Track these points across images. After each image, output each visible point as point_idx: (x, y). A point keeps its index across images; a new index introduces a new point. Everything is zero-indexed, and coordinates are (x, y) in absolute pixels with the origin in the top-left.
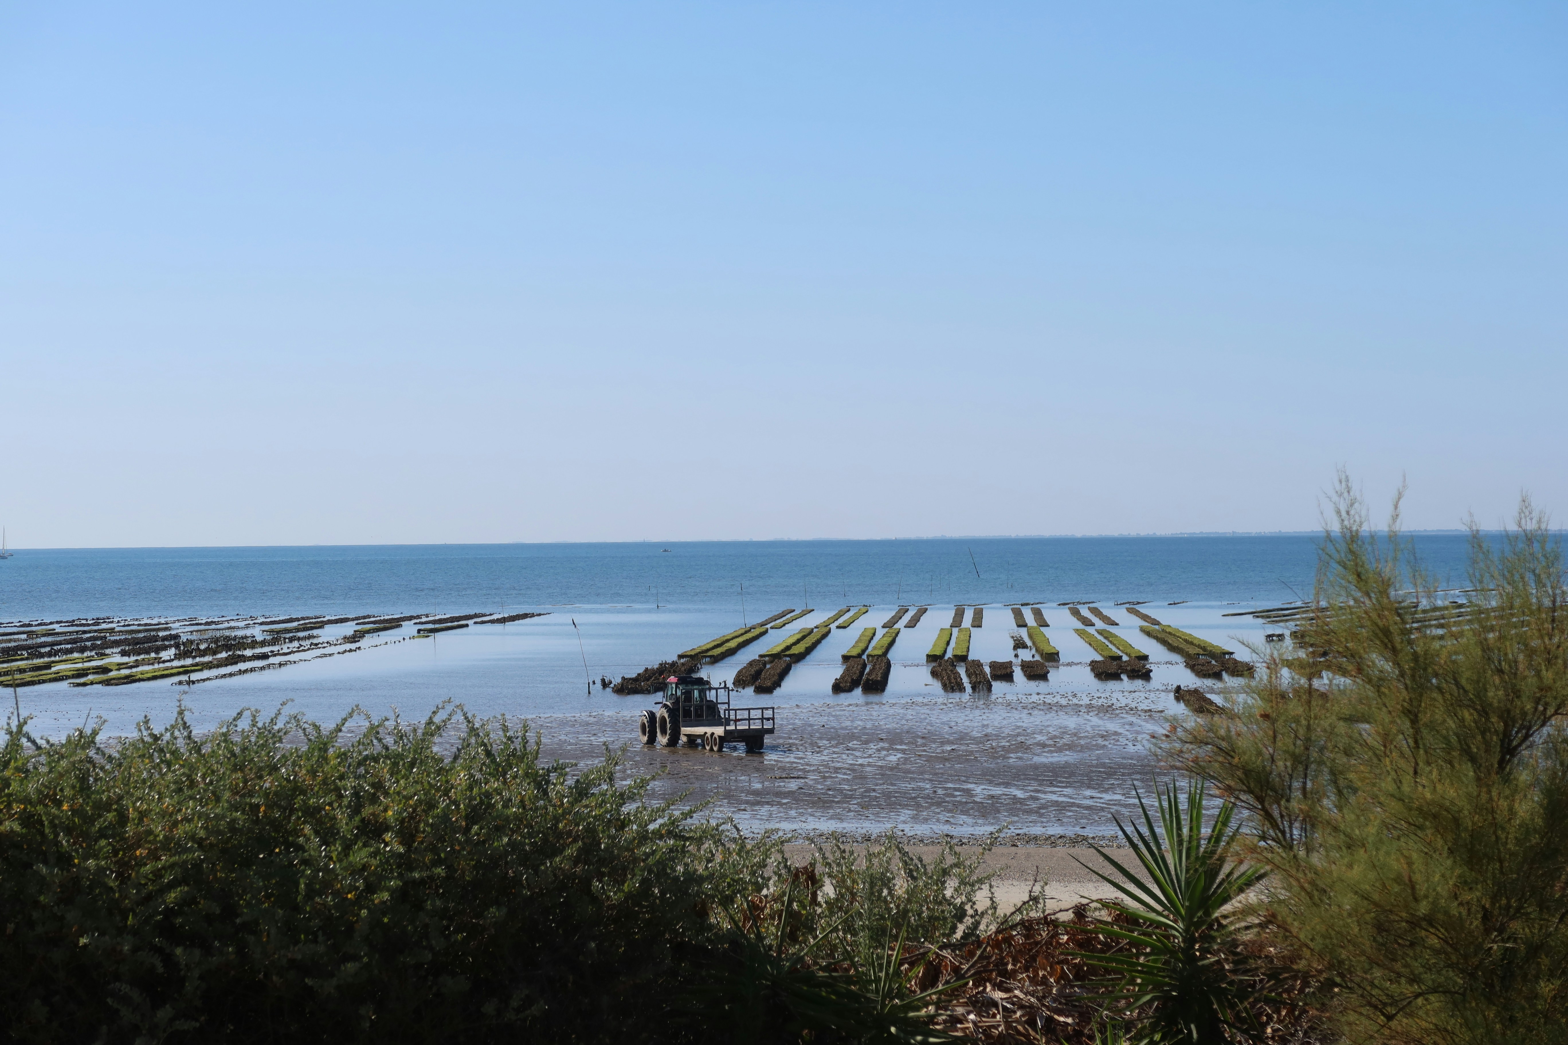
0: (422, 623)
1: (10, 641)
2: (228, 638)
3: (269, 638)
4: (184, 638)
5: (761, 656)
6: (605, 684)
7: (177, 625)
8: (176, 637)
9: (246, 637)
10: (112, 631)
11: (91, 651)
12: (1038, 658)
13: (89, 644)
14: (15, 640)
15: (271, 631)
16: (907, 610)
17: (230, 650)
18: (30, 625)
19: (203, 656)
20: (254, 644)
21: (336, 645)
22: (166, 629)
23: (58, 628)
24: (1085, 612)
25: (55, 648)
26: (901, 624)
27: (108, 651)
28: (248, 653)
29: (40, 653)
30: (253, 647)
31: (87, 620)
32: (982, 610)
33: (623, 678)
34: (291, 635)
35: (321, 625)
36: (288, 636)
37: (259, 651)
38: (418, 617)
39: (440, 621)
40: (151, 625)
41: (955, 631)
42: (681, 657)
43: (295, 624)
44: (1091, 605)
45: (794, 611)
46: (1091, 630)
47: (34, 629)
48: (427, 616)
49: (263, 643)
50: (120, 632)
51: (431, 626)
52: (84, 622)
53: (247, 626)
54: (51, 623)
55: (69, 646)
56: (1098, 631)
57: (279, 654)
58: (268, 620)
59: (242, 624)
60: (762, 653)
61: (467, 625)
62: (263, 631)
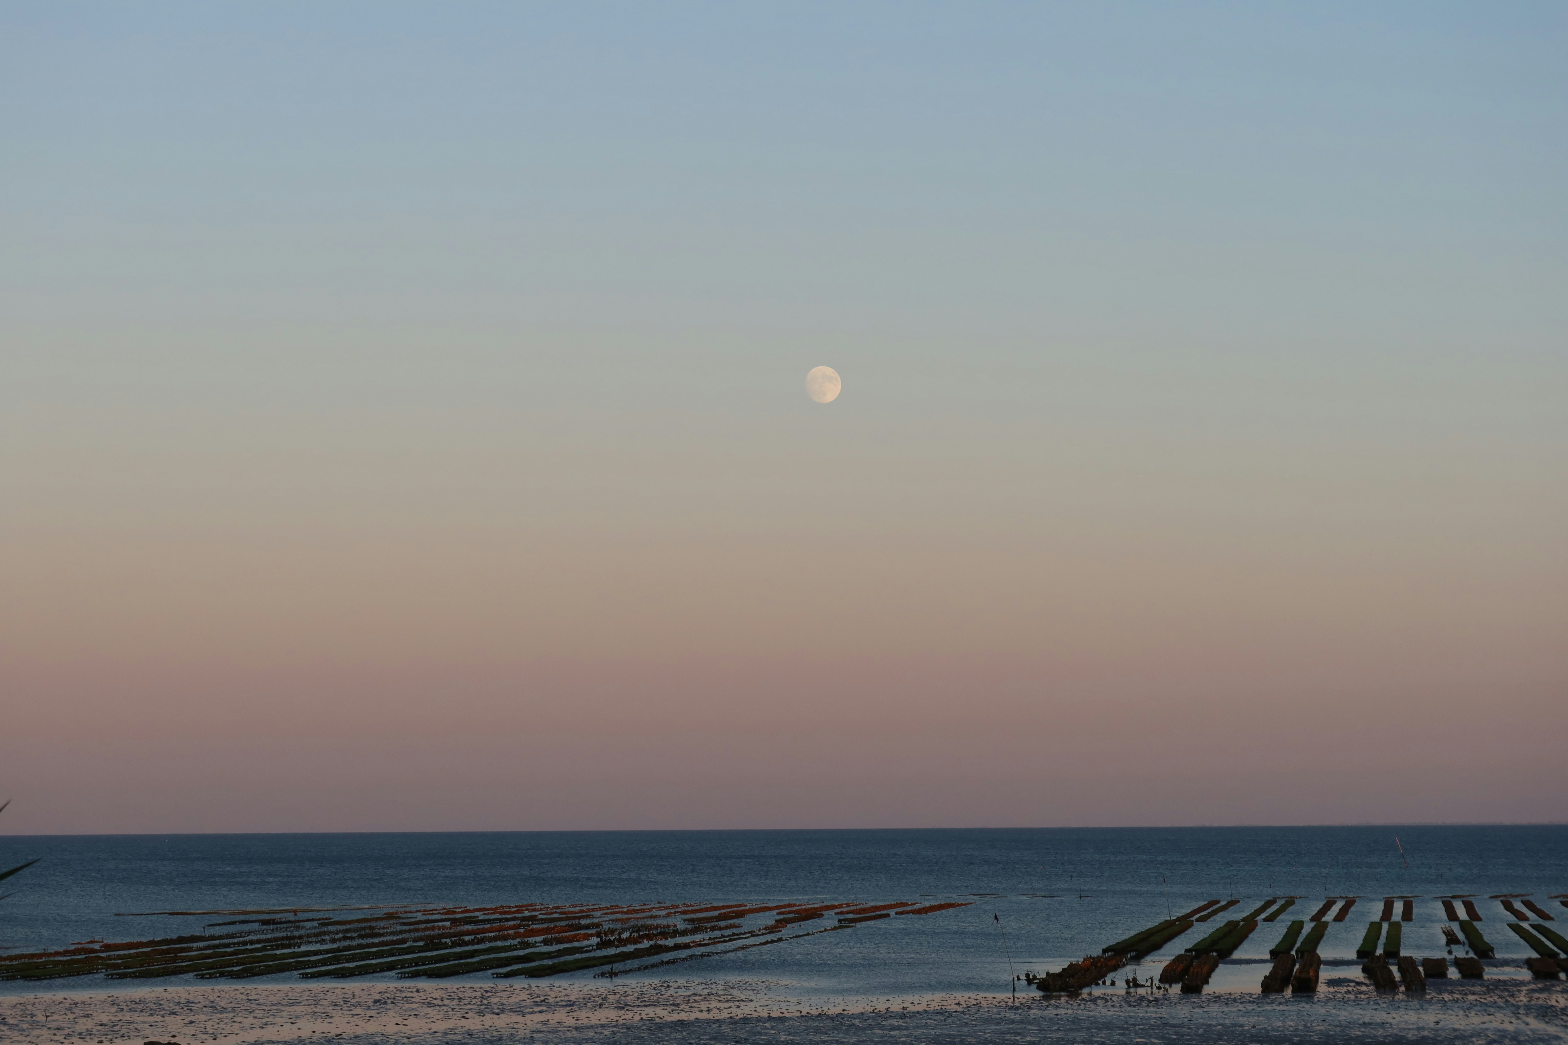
0: (841, 913)
1: (433, 928)
2: (648, 928)
3: (689, 927)
4: (606, 927)
5: (1187, 951)
6: (1030, 981)
7: (598, 914)
8: (597, 925)
9: (668, 926)
10: (533, 919)
11: (513, 939)
12: (1472, 955)
13: (511, 932)
14: (439, 928)
15: (692, 921)
16: (1334, 902)
17: (652, 940)
18: (454, 912)
19: (625, 945)
20: (676, 933)
21: (758, 935)
22: (587, 917)
23: (480, 916)
24: (1518, 905)
25: (478, 936)
26: (1329, 917)
27: (531, 940)
28: (670, 942)
29: (464, 941)
30: (674, 936)
31: (509, 907)
32: (1411, 902)
33: (1048, 973)
34: (713, 924)
35: (741, 914)
36: (709, 925)
37: (680, 940)
38: (840, 906)
39: (864, 910)
40: (572, 912)
41: (1385, 926)
42: (1105, 951)
43: (716, 913)
44: (1525, 899)
45: (1218, 902)
46: (1525, 925)
47: (458, 916)
48: (848, 905)
49: (684, 933)
50: (542, 919)
51: (851, 916)
52: (507, 909)
53: (668, 915)
54: (475, 910)
55: (492, 934)
56: (1532, 926)
57: (700, 945)
58: (690, 908)
59: (663, 913)
60: (1188, 947)
61: (888, 915)
62: (685, 920)
